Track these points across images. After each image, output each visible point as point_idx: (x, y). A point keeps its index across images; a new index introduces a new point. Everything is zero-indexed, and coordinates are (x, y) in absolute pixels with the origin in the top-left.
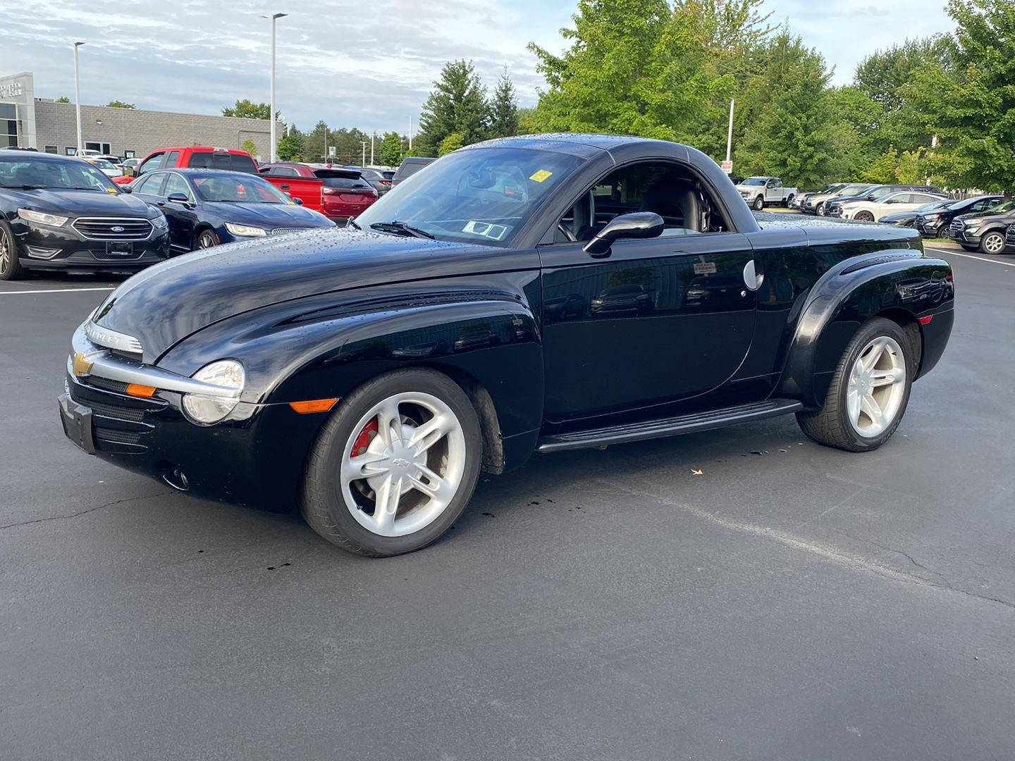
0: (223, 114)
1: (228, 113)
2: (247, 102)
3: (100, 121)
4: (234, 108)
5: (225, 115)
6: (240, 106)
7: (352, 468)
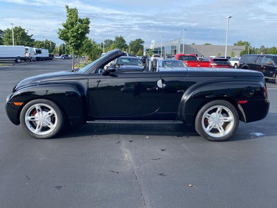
0: (234, 45)
2: (241, 41)
6: (238, 42)
7: (28, 118)
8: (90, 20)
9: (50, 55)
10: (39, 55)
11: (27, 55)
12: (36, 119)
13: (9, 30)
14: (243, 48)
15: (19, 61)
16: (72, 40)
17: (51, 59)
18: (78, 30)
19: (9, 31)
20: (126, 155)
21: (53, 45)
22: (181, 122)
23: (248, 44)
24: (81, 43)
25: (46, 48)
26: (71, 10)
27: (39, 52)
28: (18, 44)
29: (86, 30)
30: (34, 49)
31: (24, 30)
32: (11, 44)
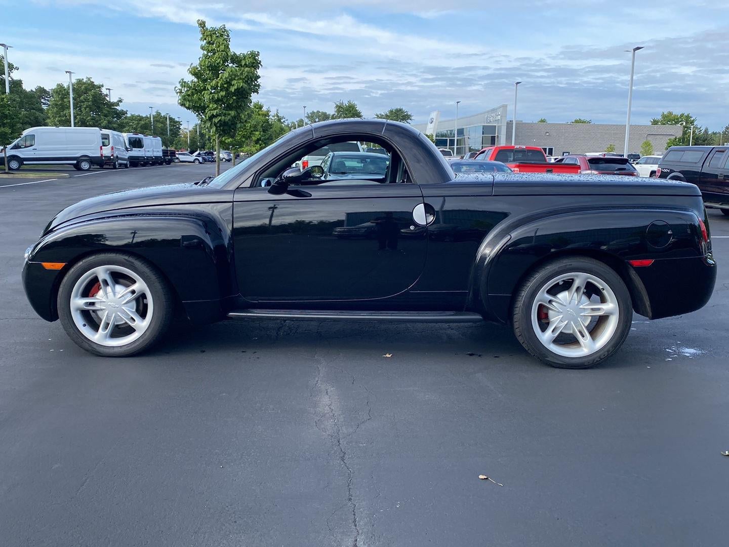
0: (651, 123)
1: (655, 122)
2: (670, 113)
3: (548, 133)
4: (659, 118)
5: (652, 124)
6: (664, 116)
7: (78, 302)
8: (260, 58)
9: (165, 152)
10: (136, 152)
11: (107, 152)
12: (98, 306)
13: (60, 87)
14: (677, 131)
15: (85, 166)
16: (213, 109)
17: (169, 162)
18: (229, 83)
19: (61, 92)
20: (325, 400)
21: (175, 124)
22: (479, 317)
23: (689, 120)
24: (237, 117)
25: (155, 134)
26: (213, 32)
27: (136, 144)
28: (83, 124)
29: (251, 83)
30: (125, 136)
31: (100, 87)
32: (67, 123)
